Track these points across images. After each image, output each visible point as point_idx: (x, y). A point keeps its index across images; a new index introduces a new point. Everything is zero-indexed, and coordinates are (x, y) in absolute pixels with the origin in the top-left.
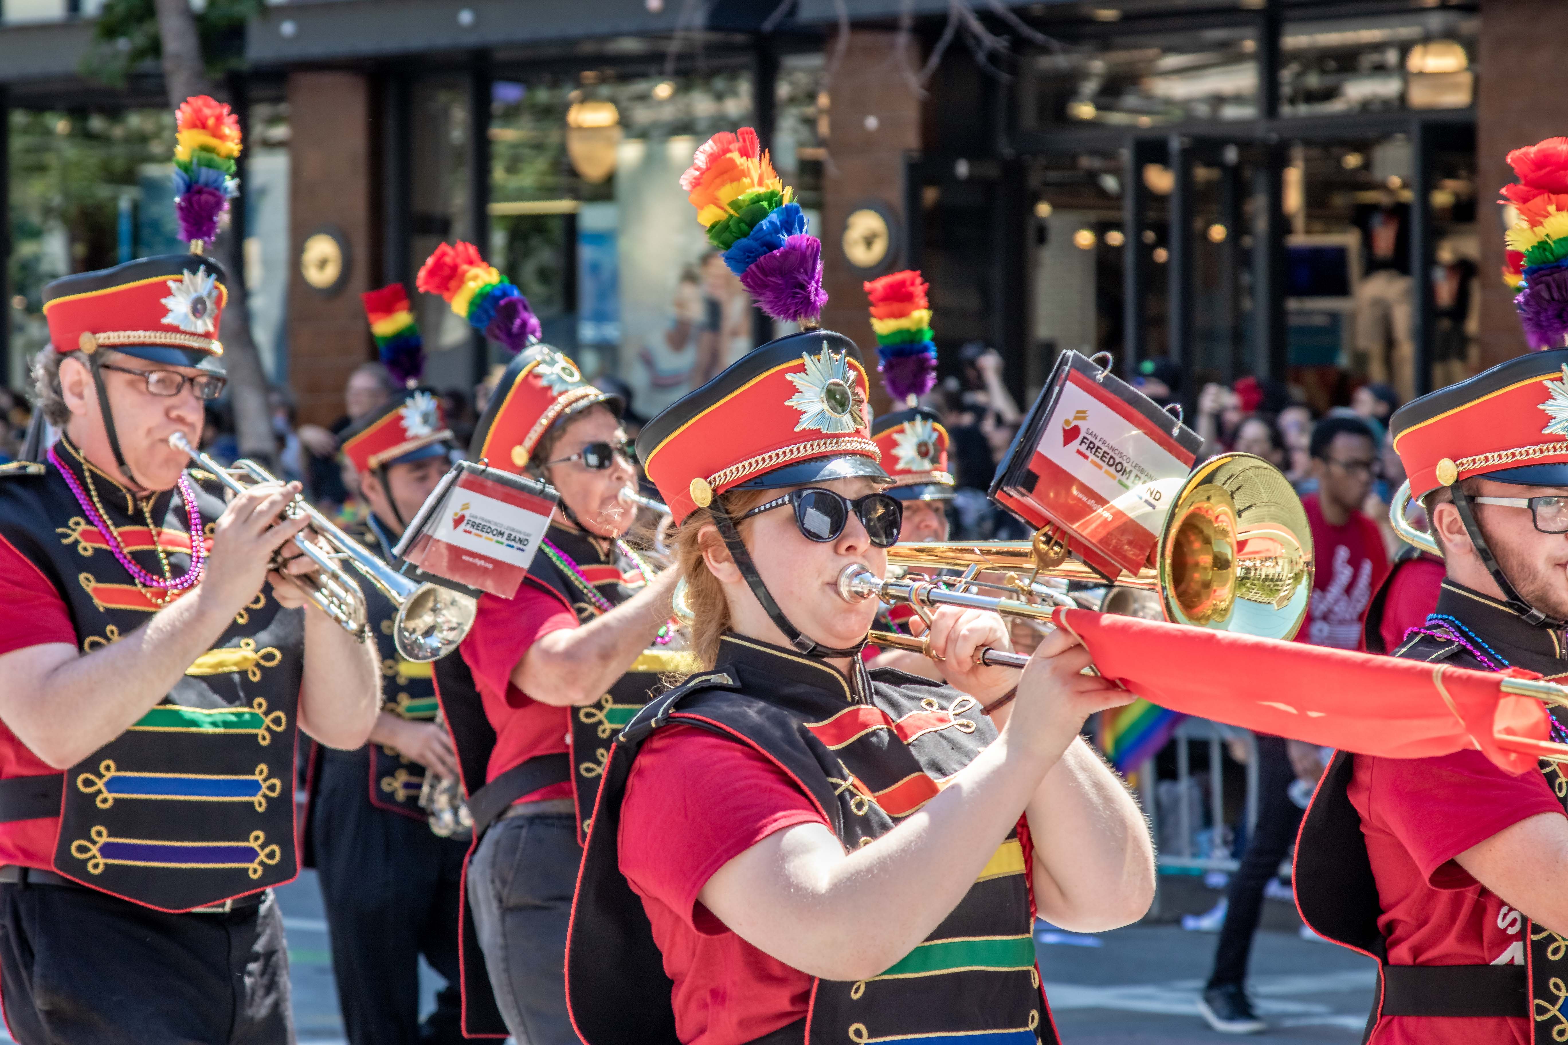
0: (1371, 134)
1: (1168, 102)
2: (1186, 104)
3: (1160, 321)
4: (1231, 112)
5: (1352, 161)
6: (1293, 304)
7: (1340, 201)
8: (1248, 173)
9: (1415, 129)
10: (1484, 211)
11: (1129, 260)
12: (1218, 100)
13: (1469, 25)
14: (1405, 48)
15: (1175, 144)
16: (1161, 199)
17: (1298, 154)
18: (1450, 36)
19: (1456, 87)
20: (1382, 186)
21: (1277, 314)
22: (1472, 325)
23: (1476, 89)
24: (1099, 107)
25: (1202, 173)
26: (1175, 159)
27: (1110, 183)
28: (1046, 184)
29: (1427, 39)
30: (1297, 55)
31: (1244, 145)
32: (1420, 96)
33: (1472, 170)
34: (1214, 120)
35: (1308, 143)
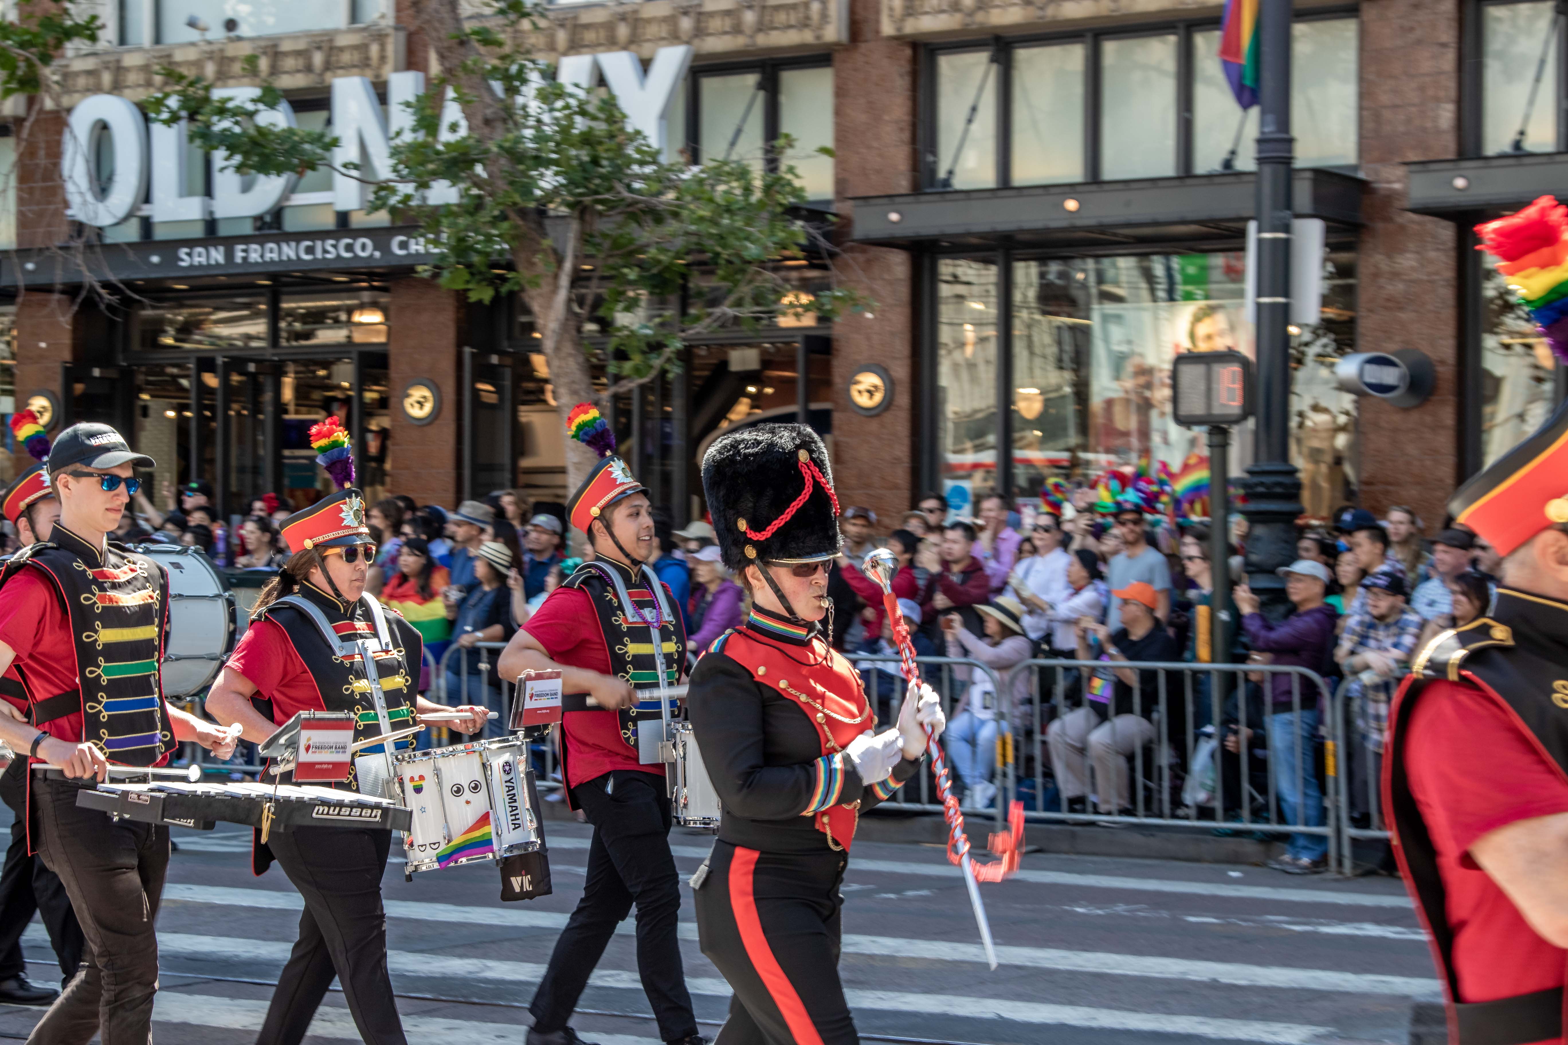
0: (330, 357)
1: (220, 338)
2: (229, 338)
3: (212, 461)
4: (254, 344)
5: (322, 373)
6: (287, 453)
7: (317, 395)
8: (261, 378)
9: (354, 355)
10: (393, 401)
11: (193, 425)
12: (249, 337)
13: (384, 299)
14: (350, 311)
15: (220, 360)
16: (211, 391)
17: (291, 368)
18: (374, 305)
19: (378, 332)
20: (339, 387)
21: (278, 458)
22: (388, 466)
23: (389, 334)
24: (176, 340)
25: (235, 378)
26: (220, 370)
27: (185, 382)
28: (149, 383)
29: (362, 307)
30: (291, 313)
31: (258, 362)
32: (359, 337)
33: (386, 377)
34: (246, 347)
35: (294, 361)
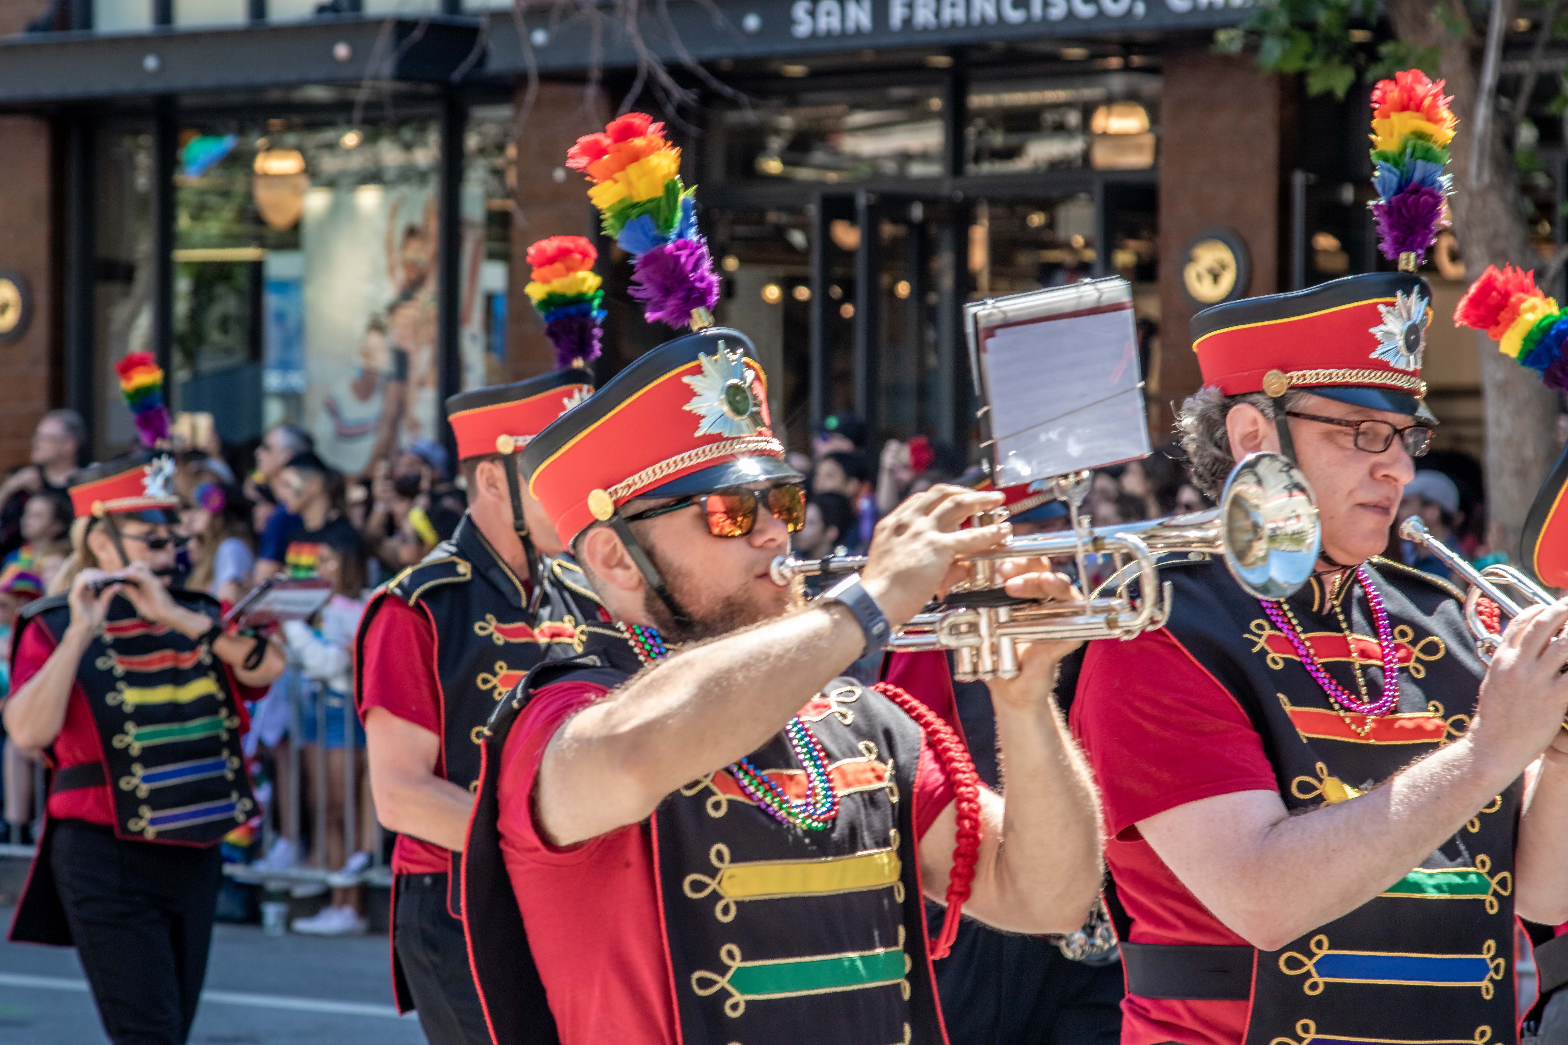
0: (1056, 193)
1: (856, 158)
2: (874, 160)
3: (846, 377)
4: (917, 170)
5: (1037, 219)
7: (1025, 259)
8: (933, 230)
9: (1098, 190)
10: (1165, 270)
11: (816, 314)
12: (905, 157)
13: (1150, 87)
14: (1088, 110)
15: (862, 200)
16: (847, 255)
17: (984, 211)
18: (1132, 97)
19: (1139, 148)
20: (1067, 246)
21: (961, 371)
23: (1158, 150)
24: (785, 163)
25: (888, 230)
26: (862, 216)
27: (798, 238)
28: (734, 238)
29: (1110, 101)
30: (985, 114)
31: (930, 202)
32: (1103, 157)
33: (1154, 229)
34: (902, 176)
35: (993, 202)
